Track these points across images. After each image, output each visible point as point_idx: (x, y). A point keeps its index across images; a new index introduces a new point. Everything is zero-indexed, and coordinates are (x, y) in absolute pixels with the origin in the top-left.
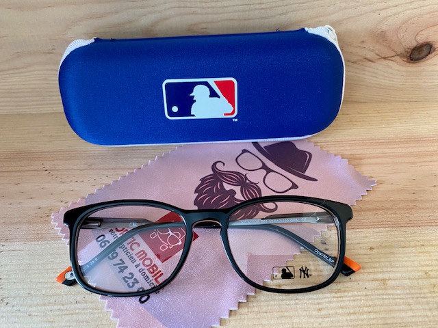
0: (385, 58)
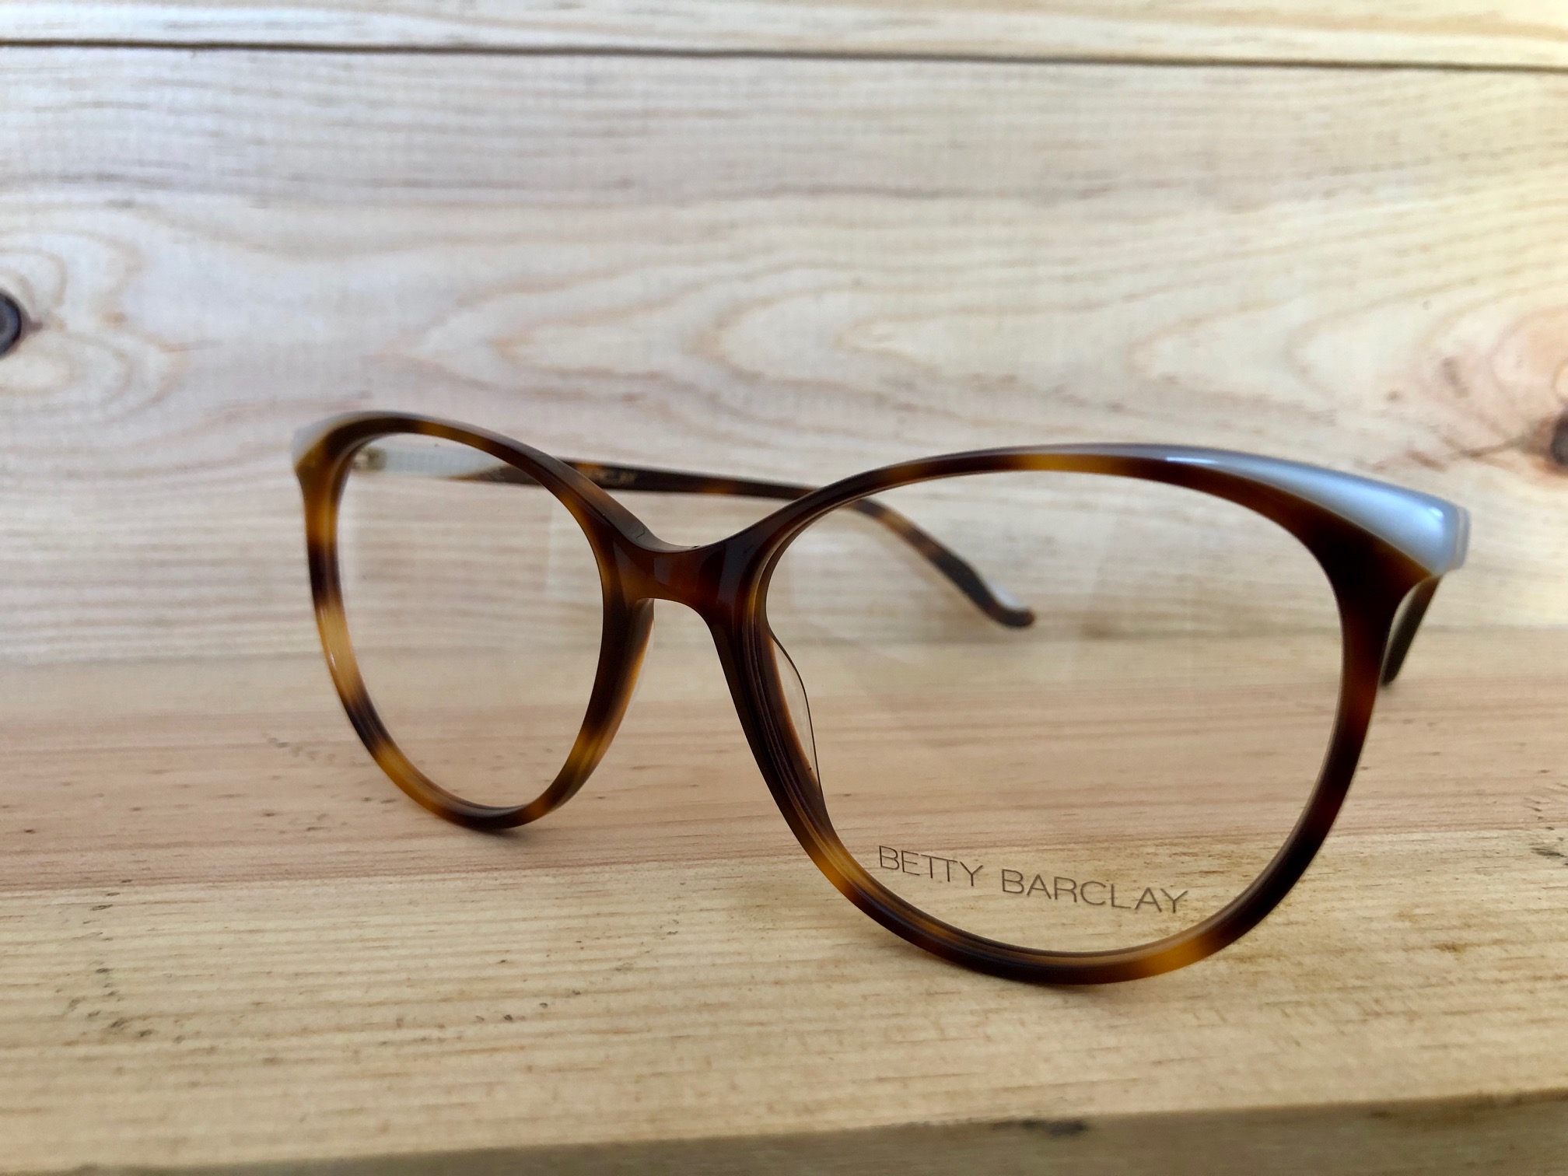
0: (1476, 455)
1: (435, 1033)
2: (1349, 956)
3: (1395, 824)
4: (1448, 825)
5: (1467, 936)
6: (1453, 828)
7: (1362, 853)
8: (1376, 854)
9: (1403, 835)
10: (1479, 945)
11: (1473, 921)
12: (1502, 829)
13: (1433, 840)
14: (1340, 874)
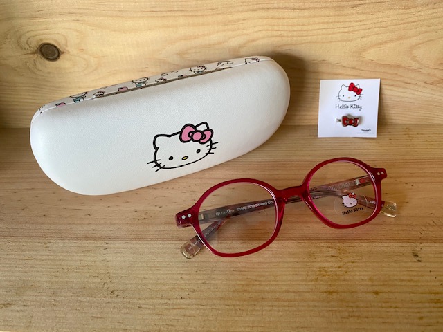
1: (169, 302)
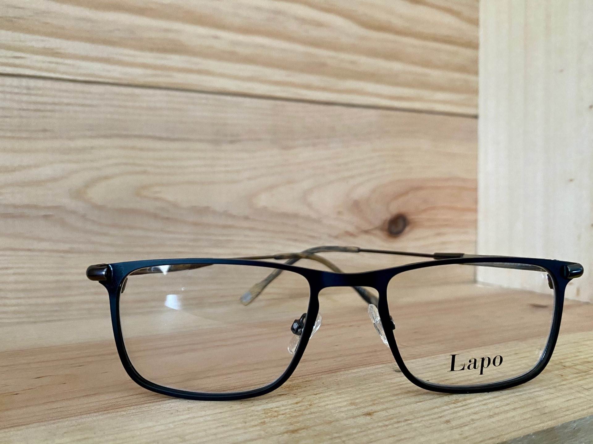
0: (366, 232)
2: (333, 424)
3: (348, 366)
4: (366, 365)
5: (374, 408)
6: (367, 365)
7: (337, 380)
8: (342, 380)
9: (351, 370)
10: (378, 412)
11: (376, 402)
12: (383, 364)
13: (361, 371)
14: (329, 390)
